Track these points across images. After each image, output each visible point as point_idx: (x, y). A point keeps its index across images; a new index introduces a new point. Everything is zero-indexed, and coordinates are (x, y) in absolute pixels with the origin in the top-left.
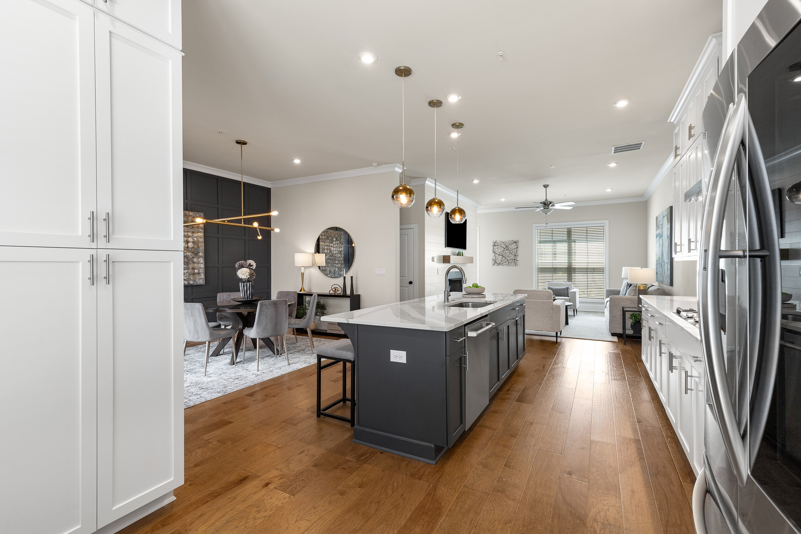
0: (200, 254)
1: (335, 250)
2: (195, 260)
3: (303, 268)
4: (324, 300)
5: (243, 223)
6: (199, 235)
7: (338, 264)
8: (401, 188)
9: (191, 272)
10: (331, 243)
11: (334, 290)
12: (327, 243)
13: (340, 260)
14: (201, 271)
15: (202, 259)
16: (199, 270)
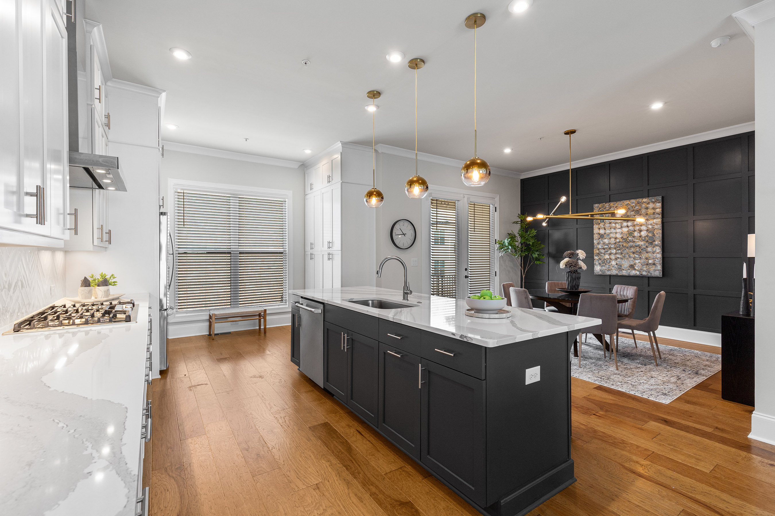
0: (656, 243)
2: (649, 249)
6: (655, 222)
9: (644, 262)
14: (657, 261)
15: (659, 248)
16: (654, 260)
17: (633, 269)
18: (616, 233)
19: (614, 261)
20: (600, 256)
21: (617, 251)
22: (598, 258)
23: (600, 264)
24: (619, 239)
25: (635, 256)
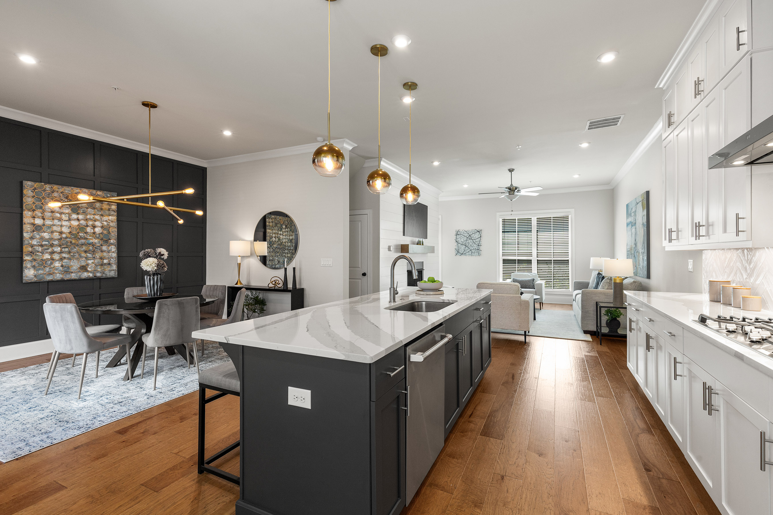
0: (112, 241)
1: (285, 239)
2: (104, 248)
3: (239, 258)
4: (264, 294)
5: (150, 203)
6: (110, 219)
7: (288, 253)
8: (325, 148)
9: (98, 262)
10: (280, 231)
11: (274, 283)
12: (275, 230)
13: (290, 250)
14: (112, 261)
15: (114, 246)
16: (109, 259)
17: (84, 271)
18: (61, 226)
19: (57, 262)
20: (35, 255)
21: (63, 250)
22: (31, 258)
23: (34, 267)
24: (64, 233)
25: (87, 256)
